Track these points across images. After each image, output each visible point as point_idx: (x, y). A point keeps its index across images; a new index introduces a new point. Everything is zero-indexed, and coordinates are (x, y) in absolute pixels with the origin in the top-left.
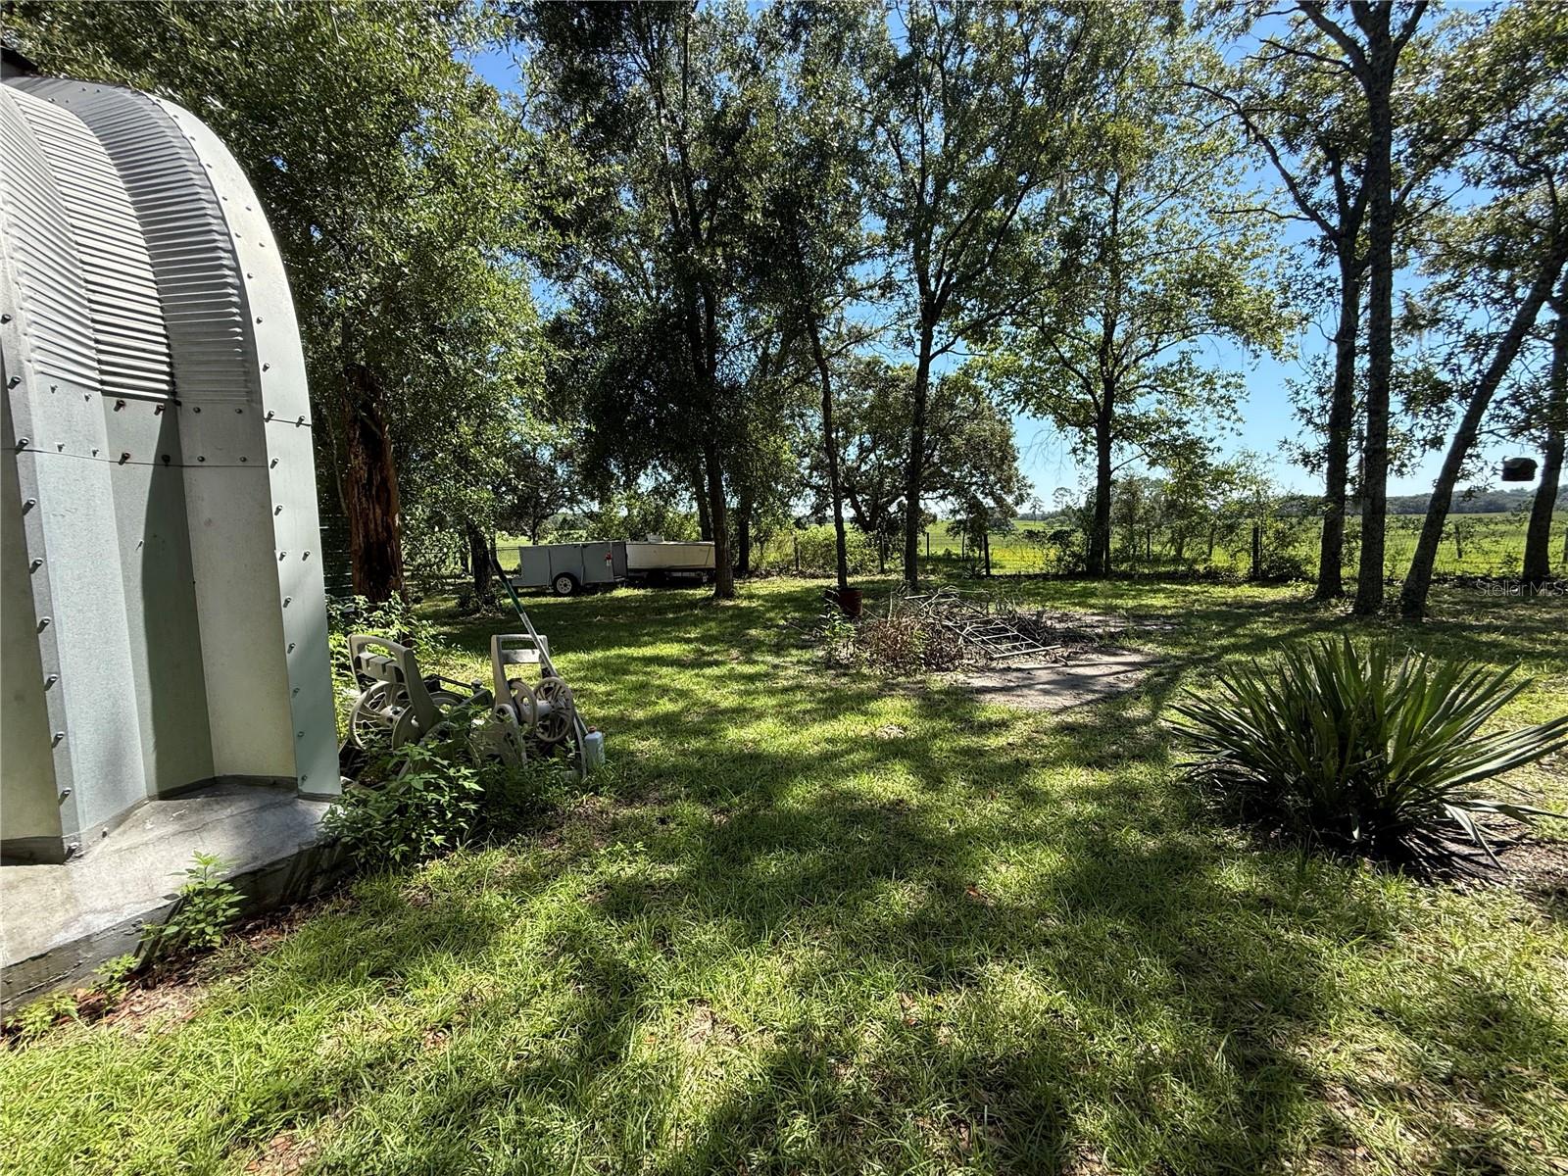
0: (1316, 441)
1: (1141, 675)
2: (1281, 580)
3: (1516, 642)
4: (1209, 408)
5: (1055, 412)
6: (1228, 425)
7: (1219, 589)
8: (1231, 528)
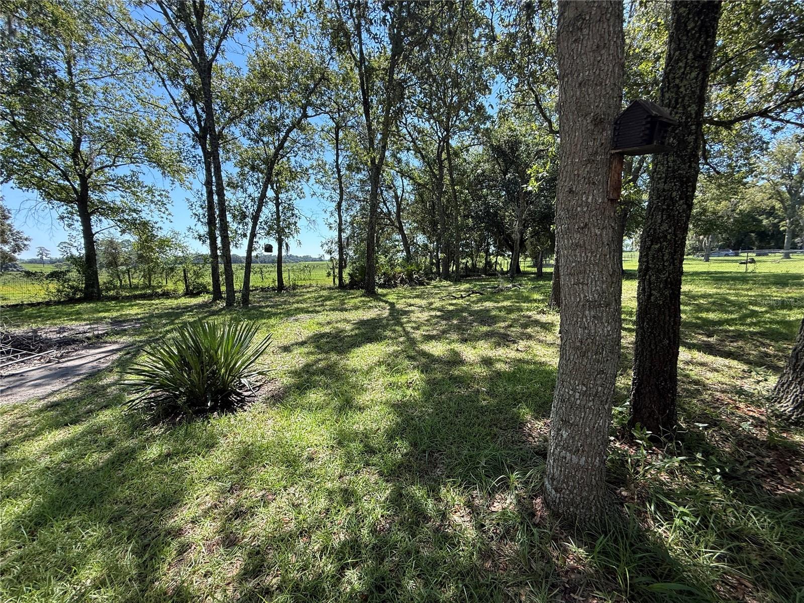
0: (203, 230)
6: (165, 216)
7: (169, 300)
8: (172, 269)
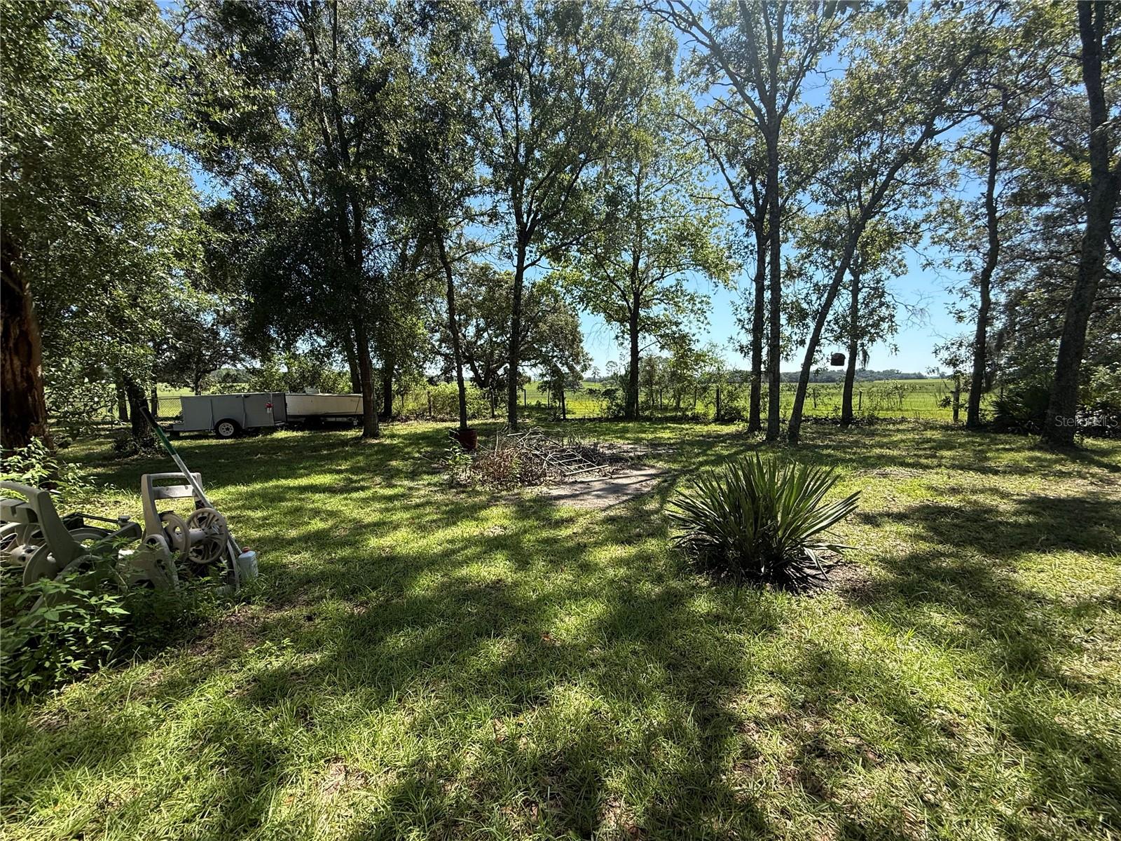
0: (746, 339)
1: (655, 482)
2: (730, 421)
3: (839, 454)
4: (692, 315)
5: (605, 312)
6: (703, 326)
7: (699, 426)
8: (705, 389)
